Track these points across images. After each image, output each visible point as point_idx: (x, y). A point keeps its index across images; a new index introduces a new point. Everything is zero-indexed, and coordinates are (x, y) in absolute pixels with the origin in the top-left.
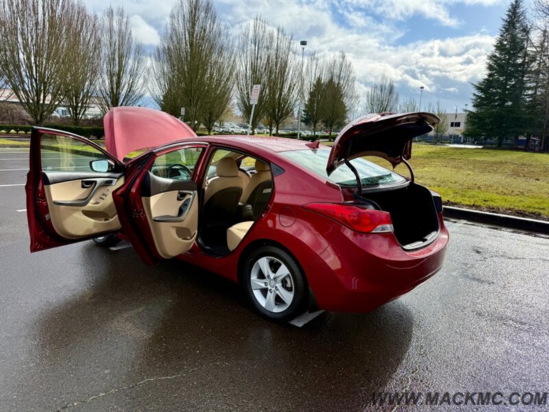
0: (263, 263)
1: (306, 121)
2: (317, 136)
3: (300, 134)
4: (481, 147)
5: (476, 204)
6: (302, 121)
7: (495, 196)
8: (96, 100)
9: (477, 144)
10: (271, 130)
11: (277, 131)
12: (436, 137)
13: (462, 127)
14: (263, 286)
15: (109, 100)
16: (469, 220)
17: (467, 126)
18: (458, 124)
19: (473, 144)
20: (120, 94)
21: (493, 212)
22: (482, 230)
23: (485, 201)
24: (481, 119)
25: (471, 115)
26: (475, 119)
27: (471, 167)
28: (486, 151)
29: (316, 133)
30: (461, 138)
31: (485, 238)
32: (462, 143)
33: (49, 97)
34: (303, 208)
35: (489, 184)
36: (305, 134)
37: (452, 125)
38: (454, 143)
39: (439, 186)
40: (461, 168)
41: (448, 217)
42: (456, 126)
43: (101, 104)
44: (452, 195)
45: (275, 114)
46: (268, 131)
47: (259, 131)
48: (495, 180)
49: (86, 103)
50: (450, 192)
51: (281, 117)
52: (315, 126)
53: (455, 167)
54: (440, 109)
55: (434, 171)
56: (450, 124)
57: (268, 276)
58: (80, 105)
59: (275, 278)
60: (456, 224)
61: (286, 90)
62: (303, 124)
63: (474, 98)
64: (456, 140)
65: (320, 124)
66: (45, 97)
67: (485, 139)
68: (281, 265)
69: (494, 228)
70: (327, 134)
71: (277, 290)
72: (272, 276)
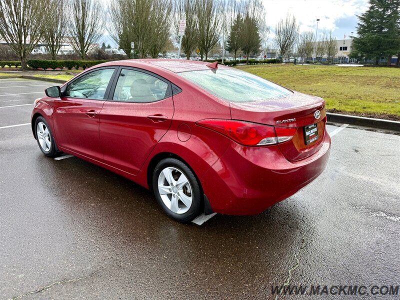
0: (167, 172)
1: (230, 50)
2: (238, 61)
3: (225, 60)
4: (363, 65)
5: (357, 111)
6: (226, 50)
7: (372, 104)
8: (67, 39)
9: (360, 63)
10: (202, 58)
11: (206, 58)
12: (328, 59)
13: (349, 51)
14: (169, 192)
15: (77, 39)
16: (350, 124)
17: (352, 49)
18: (345, 48)
19: (357, 63)
20: (85, 33)
21: (370, 117)
22: (361, 133)
23: (364, 108)
24: (363, 44)
25: (356, 41)
26: (359, 43)
27: (354, 81)
28: (367, 68)
29: (237, 59)
30: (347, 59)
31: (363, 138)
32: (348, 63)
33: (28, 38)
34: (197, 124)
35: (367, 94)
36: (228, 60)
37: (341, 49)
38: (342, 63)
39: (328, 97)
40: (346, 82)
41: (334, 122)
42: (344, 50)
43: (72, 43)
44: (338, 104)
45: (204, 45)
46: (200, 58)
47: (194, 59)
48: (373, 91)
49: (60, 42)
50: (336, 102)
51: (209, 47)
52: (235, 53)
53: (342, 82)
54: (332, 36)
55: (326, 85)
56: (339, 49)
57: (172, 184)
58: (55, 44)
59: (177, 186)
60: (340, 127)
61: (212, 25)
62: (227, 52)
63: (359, 26)
64: (343, 60)
65: (240, 51)
66: (25, 38)
67: (366, 59)
68: (181, 174)
69: (370, 130)
70: (246, 59)
71: (179, 195)
72: (175, 183)
